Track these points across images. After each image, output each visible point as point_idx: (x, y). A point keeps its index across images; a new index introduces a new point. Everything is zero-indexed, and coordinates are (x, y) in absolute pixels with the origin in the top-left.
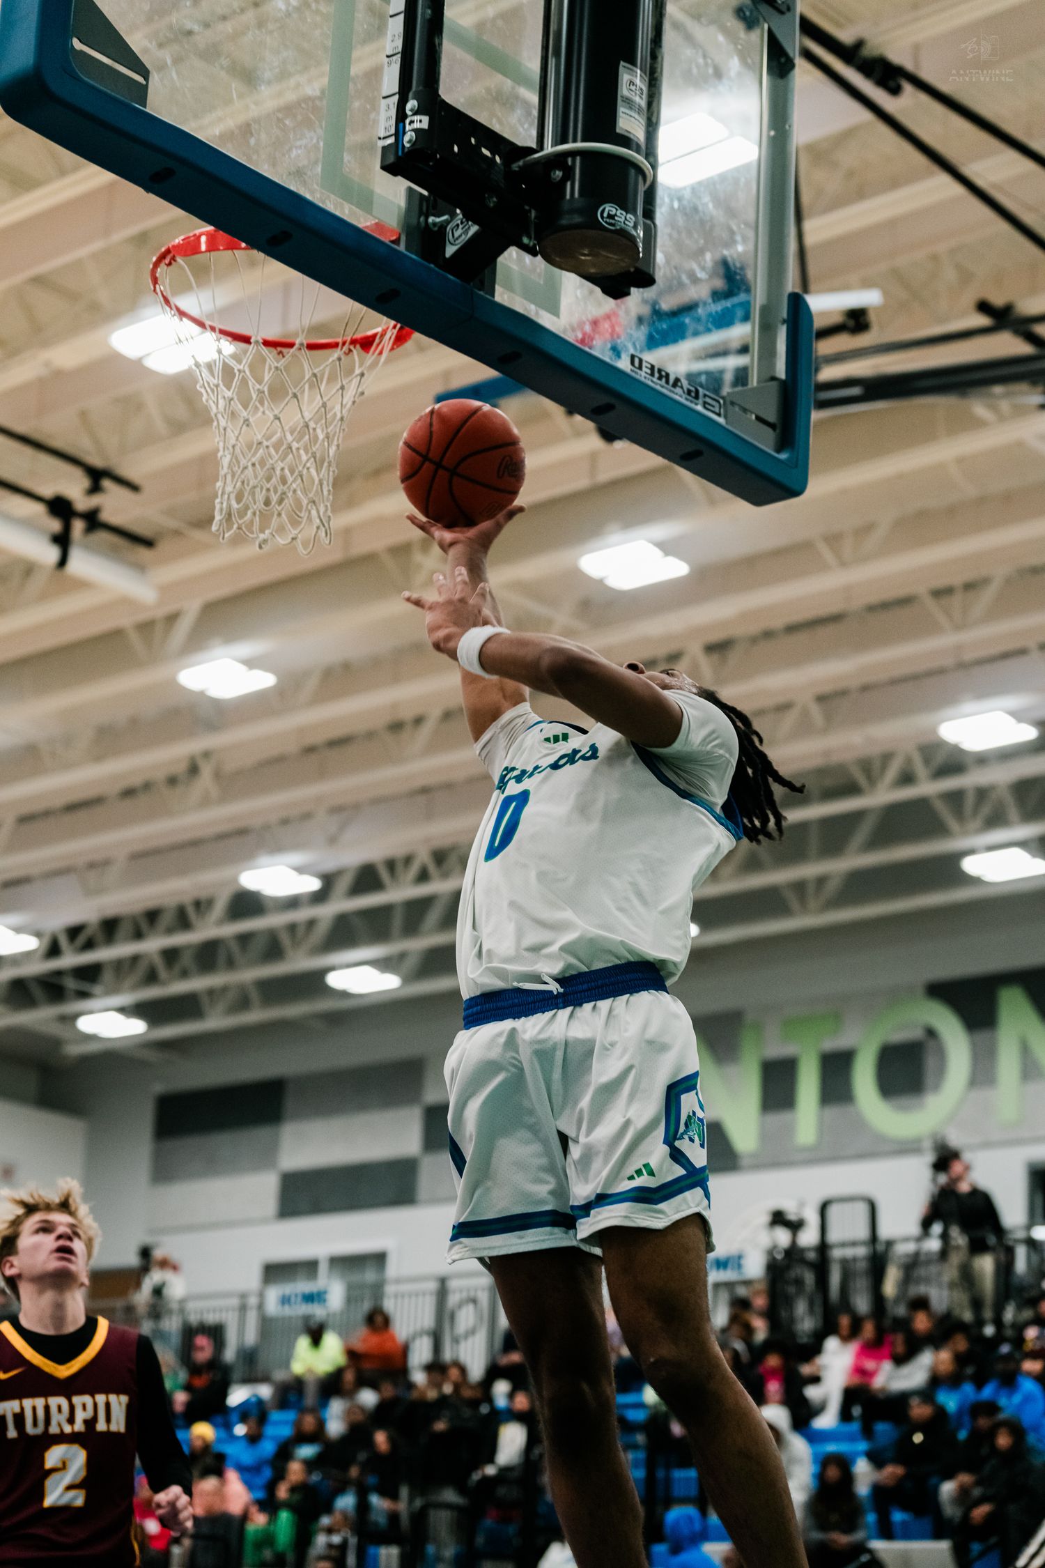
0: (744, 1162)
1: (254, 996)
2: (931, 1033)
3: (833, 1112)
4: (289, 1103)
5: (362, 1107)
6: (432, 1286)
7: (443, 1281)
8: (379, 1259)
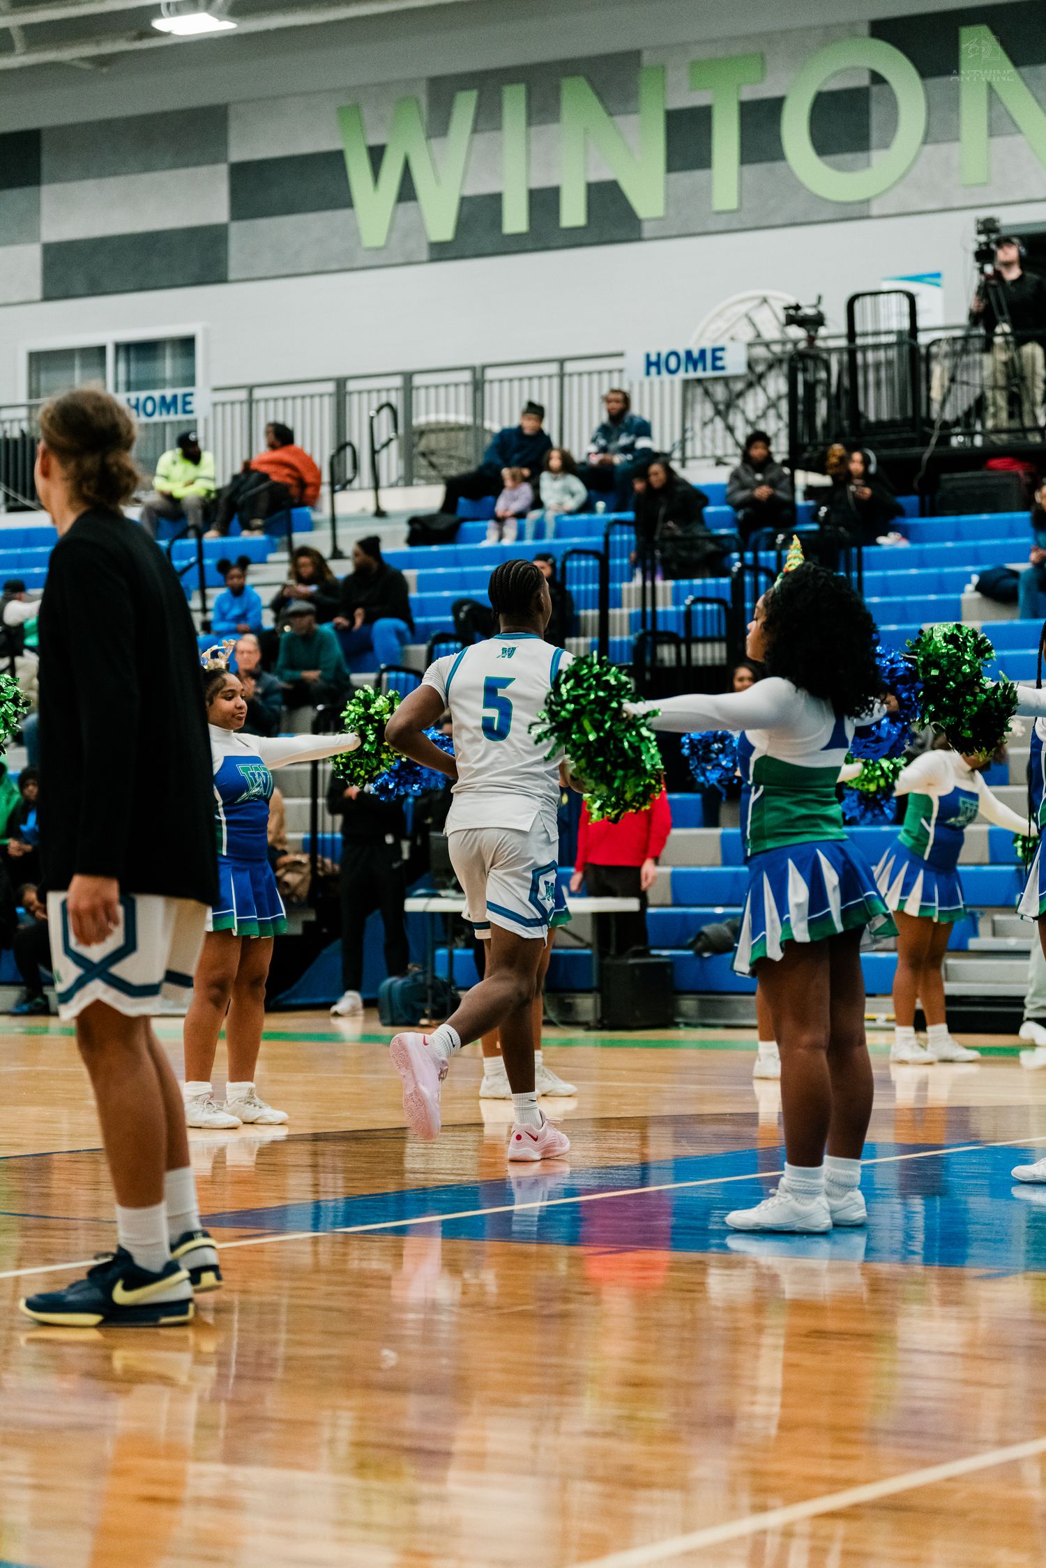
0: (647, 230)
1: (17, 37)
2: (877, 78)
3: (756, 171)
4: (47, 162)
5: (148, 168)
6: (330, 387)
7: (341, 383)
8: (186, 345)
